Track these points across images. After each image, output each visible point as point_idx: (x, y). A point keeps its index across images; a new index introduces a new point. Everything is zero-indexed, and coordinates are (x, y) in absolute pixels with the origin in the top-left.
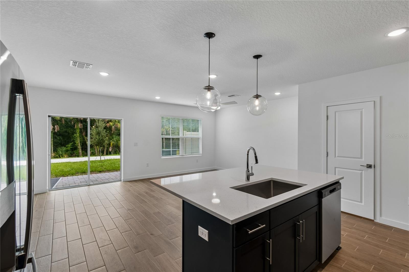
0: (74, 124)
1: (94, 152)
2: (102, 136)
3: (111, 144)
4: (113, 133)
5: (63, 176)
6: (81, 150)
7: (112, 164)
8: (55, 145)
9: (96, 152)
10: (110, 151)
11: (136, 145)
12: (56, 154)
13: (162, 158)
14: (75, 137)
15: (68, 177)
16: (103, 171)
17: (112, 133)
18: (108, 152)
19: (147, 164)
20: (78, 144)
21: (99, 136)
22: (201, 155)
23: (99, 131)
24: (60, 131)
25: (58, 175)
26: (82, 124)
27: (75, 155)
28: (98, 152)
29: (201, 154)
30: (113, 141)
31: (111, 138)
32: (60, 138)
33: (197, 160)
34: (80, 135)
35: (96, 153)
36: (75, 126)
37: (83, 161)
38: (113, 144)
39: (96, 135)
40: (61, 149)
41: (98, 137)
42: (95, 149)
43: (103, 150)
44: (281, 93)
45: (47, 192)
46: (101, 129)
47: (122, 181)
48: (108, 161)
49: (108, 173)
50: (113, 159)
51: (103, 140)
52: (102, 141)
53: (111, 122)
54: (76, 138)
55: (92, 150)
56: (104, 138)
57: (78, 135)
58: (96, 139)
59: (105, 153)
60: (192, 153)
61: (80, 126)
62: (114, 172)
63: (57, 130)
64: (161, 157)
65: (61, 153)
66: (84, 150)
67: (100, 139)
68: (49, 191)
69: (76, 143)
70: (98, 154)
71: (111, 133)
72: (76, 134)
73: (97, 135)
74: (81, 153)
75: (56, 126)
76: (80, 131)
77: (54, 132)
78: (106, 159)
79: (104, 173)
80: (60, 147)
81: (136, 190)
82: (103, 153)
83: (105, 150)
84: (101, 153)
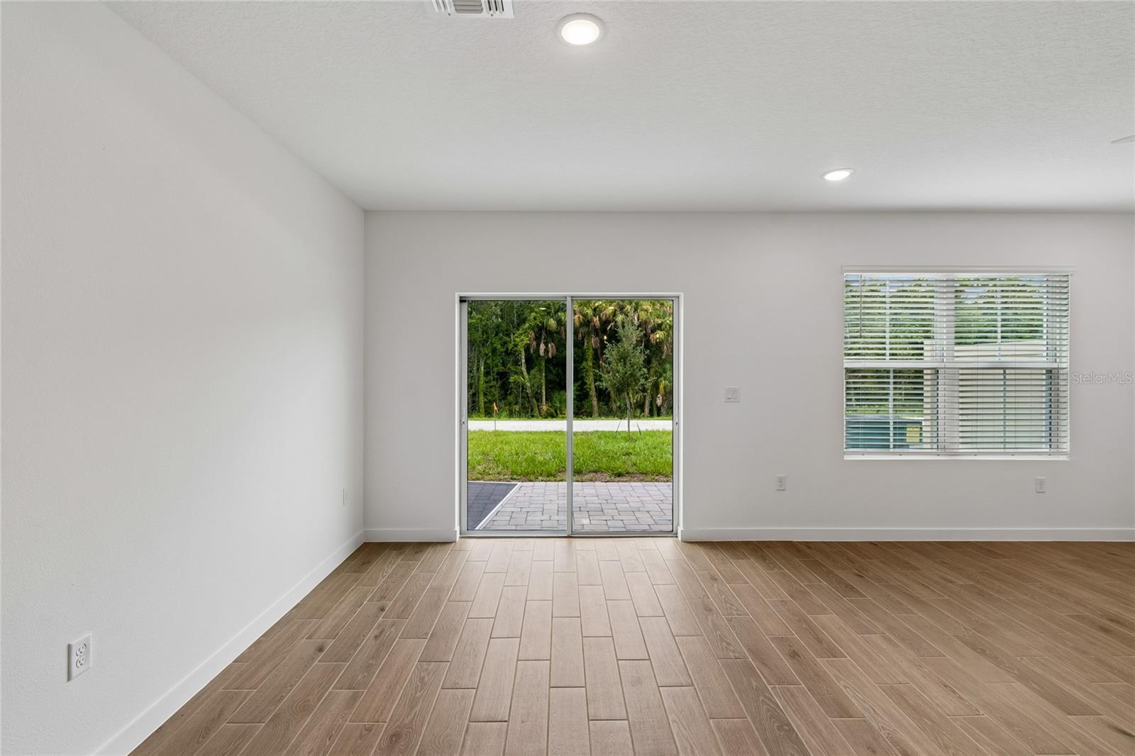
0: (583, 338)
2: (632, 366)
3: (661, 387)
4: (665, 359)
5: (528, 476)
6: (596, 399)
7: (655, 448)
8: (550, 386)
10: (659, 405)
11: (733, 396)
12: (550, 407)
13: (847, 458)
14: (584, 368)
15: (536, 483)
16: (628, 473)
17: (663, 357)
18: (654, 406)
19: (781, 480)
20: (590, 385)
21: (625, 364)
22: (1060, 458)
23: (624, 350)
24: (557, 355)
25: (516, 474)
26: (598, 338)
27: (586, 412)
29: (1065, 454)
30: (665, 380)
31: (660, 370)
32: (558, 371)
33: (1041, 483)
34: (593, 364)
36: (583, 343)
37: (590, 430)
38: (665, 388)
39: (617, 363)
40: (559, 397)
41: (620, 368)
42: (625, 399)
43: (642, 401)
45: (455, 542)
46: (630, 345)
47: (679, 535)
48: (647, 438)
49: (639, 484)
50: (661, 430)
51: (635, 375)
52: (632, 378)
53: (661, 331)
54: (587, 371)
55: (619, 401)
56: (637, 370)
57: (591, 364)
58: (617, 375)
59: (647, 410)
60: (1007, 446)
61: (594, 342)
62: (657, 481)
63: (552, 354)
64: (844, 453)
65: (559, 405)
66: (603, 401)
67: (626, 373)
68: (463, 537)
69: (586, 383)
71: (661, 359)
72: (586, 361)
73: (620, 362)
74: (596, 409)
75: (549, 345)
76: (595, 354)
77: (546, 358)
78: (643, 429)
79: (630, 481)
80: (557, 390)
81: (739, 613)
82: (643, 411)
83: (647, 403)
84: (639, 411)
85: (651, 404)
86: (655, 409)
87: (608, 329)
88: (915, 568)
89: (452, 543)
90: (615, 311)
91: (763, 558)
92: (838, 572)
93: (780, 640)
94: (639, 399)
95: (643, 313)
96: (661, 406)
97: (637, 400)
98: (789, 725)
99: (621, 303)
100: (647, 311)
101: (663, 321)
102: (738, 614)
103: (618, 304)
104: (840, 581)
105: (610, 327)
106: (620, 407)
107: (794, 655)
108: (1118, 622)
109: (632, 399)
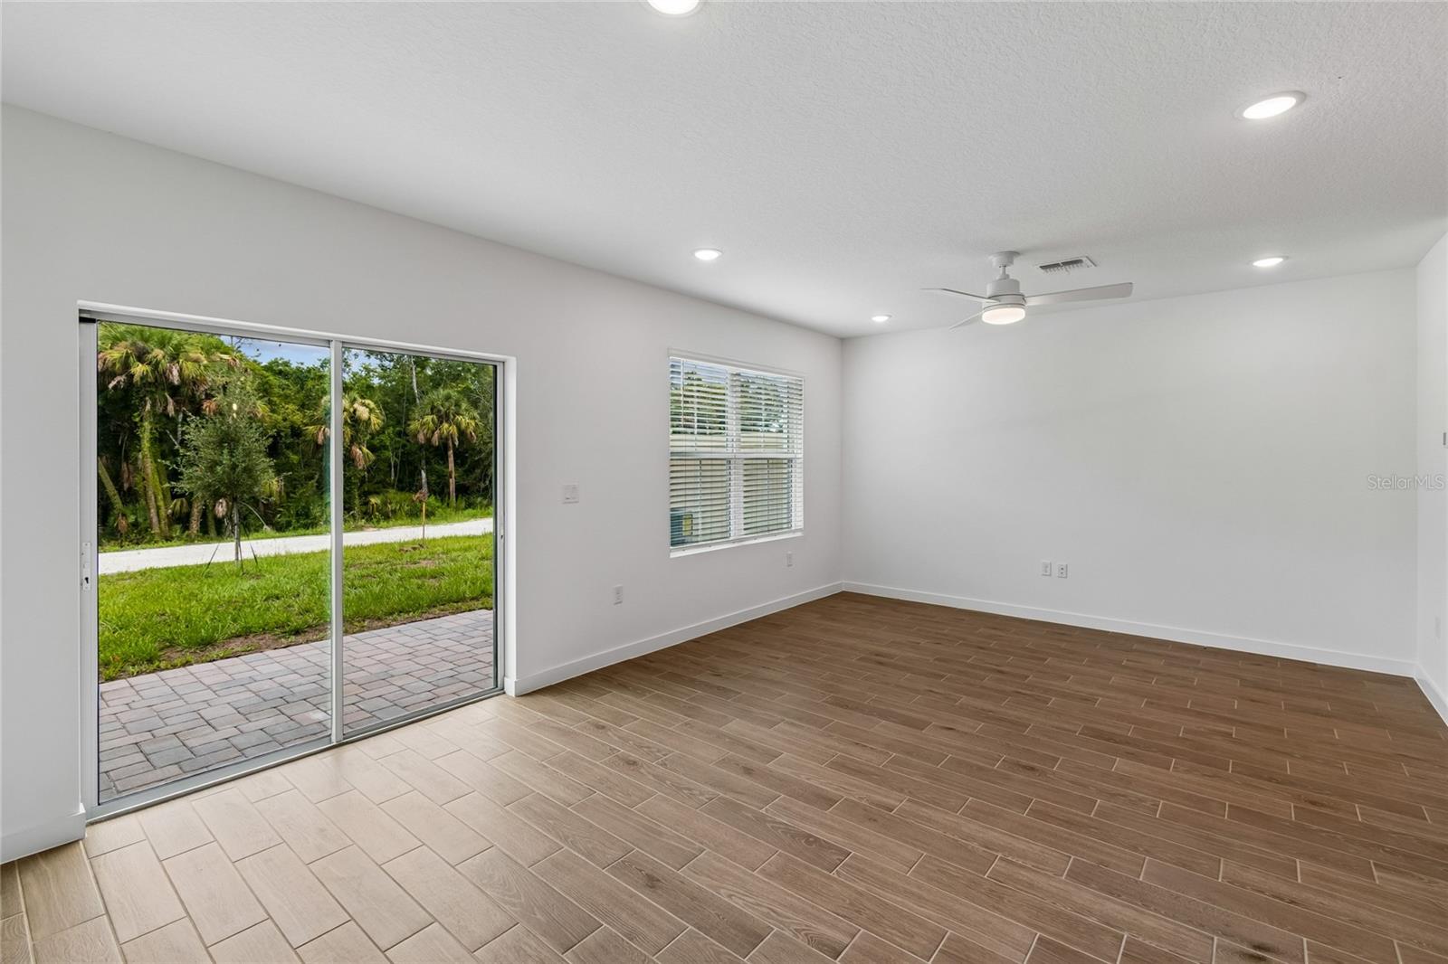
1: (140, 520)
9: (155, 520)
11: (571, 495)
13: (672, 555)
18: (210, 519)
19: (618, 591)
22: (799, 534)
28: (159, 522)
29: (799, 530)
33: (789, 557)
35: (151, 523)
43: (185, 511)
44: (1286, 258)
47: (511, 689)
59: (195, 526)
60: (768, 525)
64: (670, 551)
70: (160, 528)
81: (664, 753)
82: (186, 527)
83: (196, 512)
84: (178, 527)
85: (204, 515)
86: (211, 523)
87: (111, 386)
88: (745, 655)
89: (77, 841)
90: (127, 356)
91: (623, 686)
92: (697, 677)
93: (724, 762)
94: (178, 507)
95: (190, 364)
96: (223, 517)
97: (173, 509)
98: (811, 836)
99: (141, 344)
100: (197, 361)
101: (228, 380)
102: (664, 755)
103: (134, 344)
104: (707, 685)
105: (113, 383)
106: (135, 525)
107: (748, 771)
108: (882, 656)
109: (163, 508)
